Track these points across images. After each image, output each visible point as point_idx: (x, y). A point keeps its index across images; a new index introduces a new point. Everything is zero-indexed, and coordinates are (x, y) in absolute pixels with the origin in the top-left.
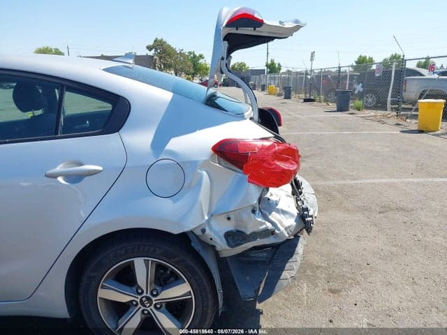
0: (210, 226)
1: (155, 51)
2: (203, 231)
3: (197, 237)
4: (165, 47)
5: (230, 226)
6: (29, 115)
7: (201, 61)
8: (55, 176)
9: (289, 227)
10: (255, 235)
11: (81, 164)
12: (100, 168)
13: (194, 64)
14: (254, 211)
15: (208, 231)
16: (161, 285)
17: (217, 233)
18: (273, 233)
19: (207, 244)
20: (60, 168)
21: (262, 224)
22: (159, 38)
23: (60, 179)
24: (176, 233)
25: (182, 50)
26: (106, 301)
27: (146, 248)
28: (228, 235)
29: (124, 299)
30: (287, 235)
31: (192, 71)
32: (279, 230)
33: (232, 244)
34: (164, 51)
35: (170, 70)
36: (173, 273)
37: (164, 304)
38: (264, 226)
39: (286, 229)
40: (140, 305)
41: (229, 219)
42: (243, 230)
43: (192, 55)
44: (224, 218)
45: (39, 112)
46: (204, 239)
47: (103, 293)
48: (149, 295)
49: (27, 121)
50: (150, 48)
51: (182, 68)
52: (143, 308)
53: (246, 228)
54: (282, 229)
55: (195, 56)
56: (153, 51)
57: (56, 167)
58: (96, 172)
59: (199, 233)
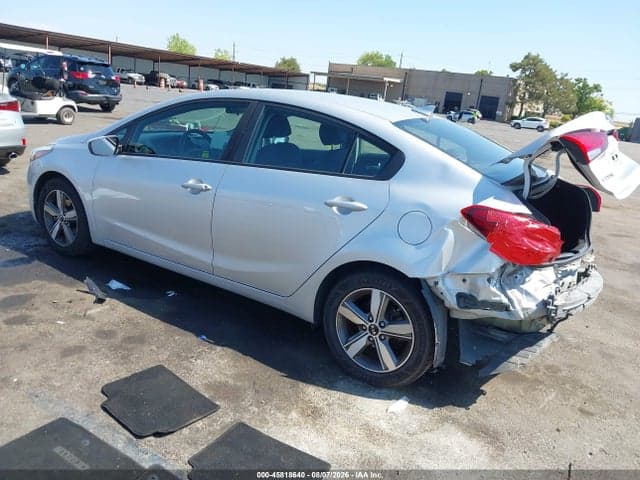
0: (443, 280)
1: (522, 72)
2: (436, 283)
3: (429, 287)
4: (539, 67)
5: (464, 289)
6: (328, 148)
7: (594, 95)
8: (331, 205)
9: (527, 309)
10: (486, 304)
11: (352, 201)
12: (365, 207)
13: (580, 100)
14: (489, 280)
15: (440, 285)
16: (388, 319)
17: (449, 290)
18: (506, 308)
19: (438, 298)
20: (337, 200)
21: (496, 295)
22: (534, 54)
23: (335, 209)
24: (410, 276)
25: (566, 75)
26: (343, 317)
27: (384, 284)
28: (460, 296)
29: (357, 320)
30: (522, 316)
31: (574, 108)
32: (514, 307)
33: (462, 304)
34: (536, 74)
35: (537, 103)
36: (402, 312)
37: (387, 338)
38: (497, 299)
39: (523, 309)
40: (368, 331)
41: (464, 280)
42: (475, 295)
43: (581, 85)
44: (460, 278)
45: (338, 147)
46: (435, 290)
47: (342, 310)
48: (377, 324)
49: (326, 152)
50: (514, 67)
51: (557, 103)
52: (369, 334)
53: (478, 293)
54: (518, 308)
55: (586, 86)
56: (518, 72)
57: (334, 197)
58: (362, 210)
59: (431, 283)
